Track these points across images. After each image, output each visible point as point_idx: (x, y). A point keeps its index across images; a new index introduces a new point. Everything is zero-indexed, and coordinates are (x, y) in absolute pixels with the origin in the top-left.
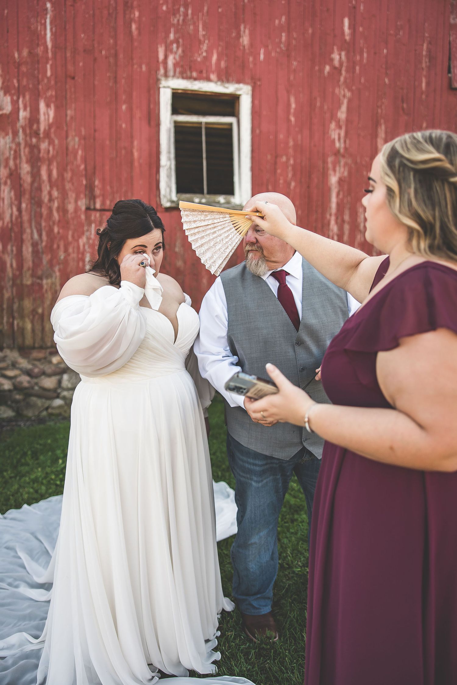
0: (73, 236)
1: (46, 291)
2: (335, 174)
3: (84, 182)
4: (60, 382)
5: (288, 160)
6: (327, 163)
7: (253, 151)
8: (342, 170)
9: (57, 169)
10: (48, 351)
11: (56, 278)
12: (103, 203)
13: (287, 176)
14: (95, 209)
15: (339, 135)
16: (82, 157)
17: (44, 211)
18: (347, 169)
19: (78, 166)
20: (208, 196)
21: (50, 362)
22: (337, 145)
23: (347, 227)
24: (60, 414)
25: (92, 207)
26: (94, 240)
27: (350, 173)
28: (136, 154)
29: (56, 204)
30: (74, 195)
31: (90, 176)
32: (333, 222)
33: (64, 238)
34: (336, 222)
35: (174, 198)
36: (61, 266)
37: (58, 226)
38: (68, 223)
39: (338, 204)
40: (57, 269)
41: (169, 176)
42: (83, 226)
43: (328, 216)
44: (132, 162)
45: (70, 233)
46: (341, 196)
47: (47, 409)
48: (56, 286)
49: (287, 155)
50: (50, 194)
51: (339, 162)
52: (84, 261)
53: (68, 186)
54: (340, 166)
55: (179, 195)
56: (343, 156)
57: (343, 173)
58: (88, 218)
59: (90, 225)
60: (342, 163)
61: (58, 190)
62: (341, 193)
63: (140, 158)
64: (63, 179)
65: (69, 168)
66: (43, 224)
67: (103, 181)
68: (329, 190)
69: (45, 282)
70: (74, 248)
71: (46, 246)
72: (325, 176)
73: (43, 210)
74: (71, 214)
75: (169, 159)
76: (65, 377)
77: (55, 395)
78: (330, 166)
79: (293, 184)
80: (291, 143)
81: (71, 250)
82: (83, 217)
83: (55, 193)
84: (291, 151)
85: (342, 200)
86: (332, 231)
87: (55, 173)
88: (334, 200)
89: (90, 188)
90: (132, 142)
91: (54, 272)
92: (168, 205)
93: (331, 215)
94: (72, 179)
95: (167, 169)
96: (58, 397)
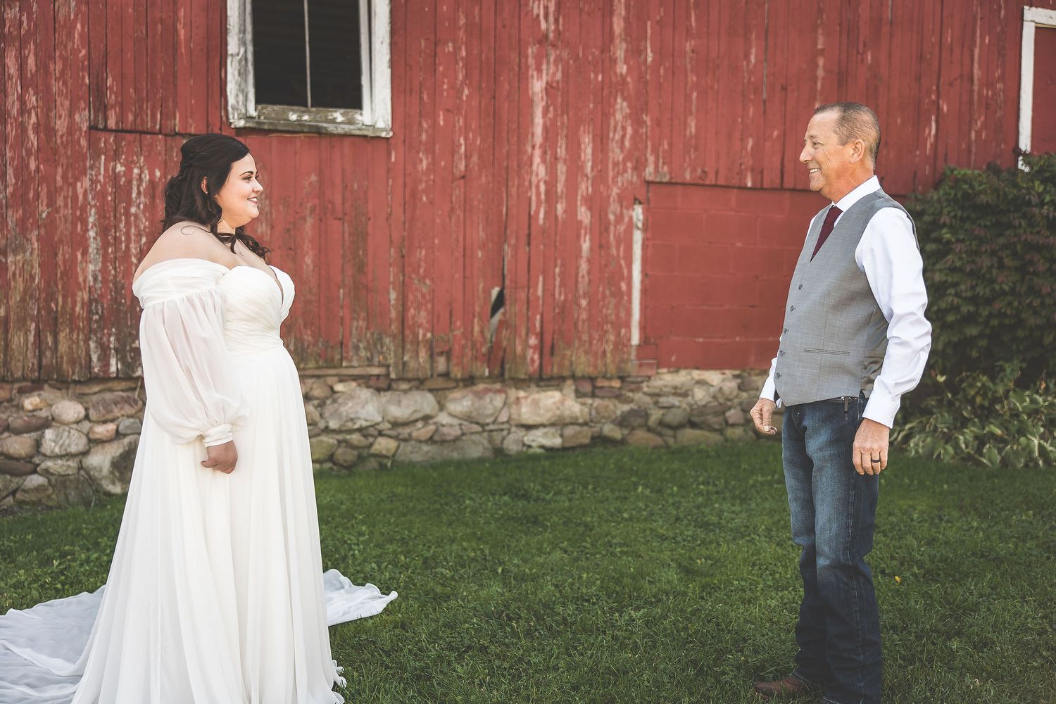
0: (64, 177)
1: (14, 274)
2: (540, 77)
3: (87, 81)
4: (38, 444)
5: (457, 49)
6: (527, 57)
7: (393, 32)
8: (552, 69)
9: (36, 55)
10: (16, 386)
11: (32, 253)
12: (121, 118)
13: (457, 78)
14: (106, 129)
15: (546, 8)
16: (81, 36)
17: (11, 131)
18: (560, 67)
19: (75, 52)
20: (314, 109)
21: (20, 407)
22: (543, 26)
23: (562, 169)
24: (39, 502)
25: (101, 126)
26: (104, 186)
27: (566, 75)
28: (182, 32)
29: (33, 119)
30: (67, 103)
31: (97, 68)
32: (537, 160)
33: (49, 180)
34: (544, 161)
35: (252, 112)
36: (43, 231)
37: (37, 159)
38: (55, 152)
39: (545, 128)
40: (33, 236)
41: (242, 74)
42: (84, 160)
43: (529, 150)
44: (175, 46)
45: (60, 170)
46: (551, 115)
47: (14, 493)
48: (32, 267)
49: (455, 41)
50: (22, 99)
51: (547, 56)
52: (84, 222)
53: (56, 86)
54: (548, 63)
55: (260, 107)
56: (554, 46)
57: (554, 74)
58: (92, 144)
59: (96, 157)
60: (552, 59)
61: (36, 93)
62: (551, 109)
63: (189, 39)
64: (47, 74)
65: (58, 53)
66: (9, 155)
67: (121, 79)
68: (531, 102)
69: (10, 260)
70: (66, 198)
71: (13, 195)
72: (522, 78)
73: (9, 127)
74: (62, 136)
75: (243, 43)
76: (49, 434)
77: (29, 467)
78: (531, 61)
79: (466, 92)
80: (462, 21)
81: (60, 202)
82: (83, 142)
83: (32, 99)
84: (461, 34)
85: (553, 121)
86: (537, 175)
87: (31, 61)
88: (539, 120)
89: (98, 90)
90: (175, 12)
91: (27, 240)
92: (242, 123)
93: (533, 147)
94: (62, 73)
95: (240, 61)
96: (34, 472)
